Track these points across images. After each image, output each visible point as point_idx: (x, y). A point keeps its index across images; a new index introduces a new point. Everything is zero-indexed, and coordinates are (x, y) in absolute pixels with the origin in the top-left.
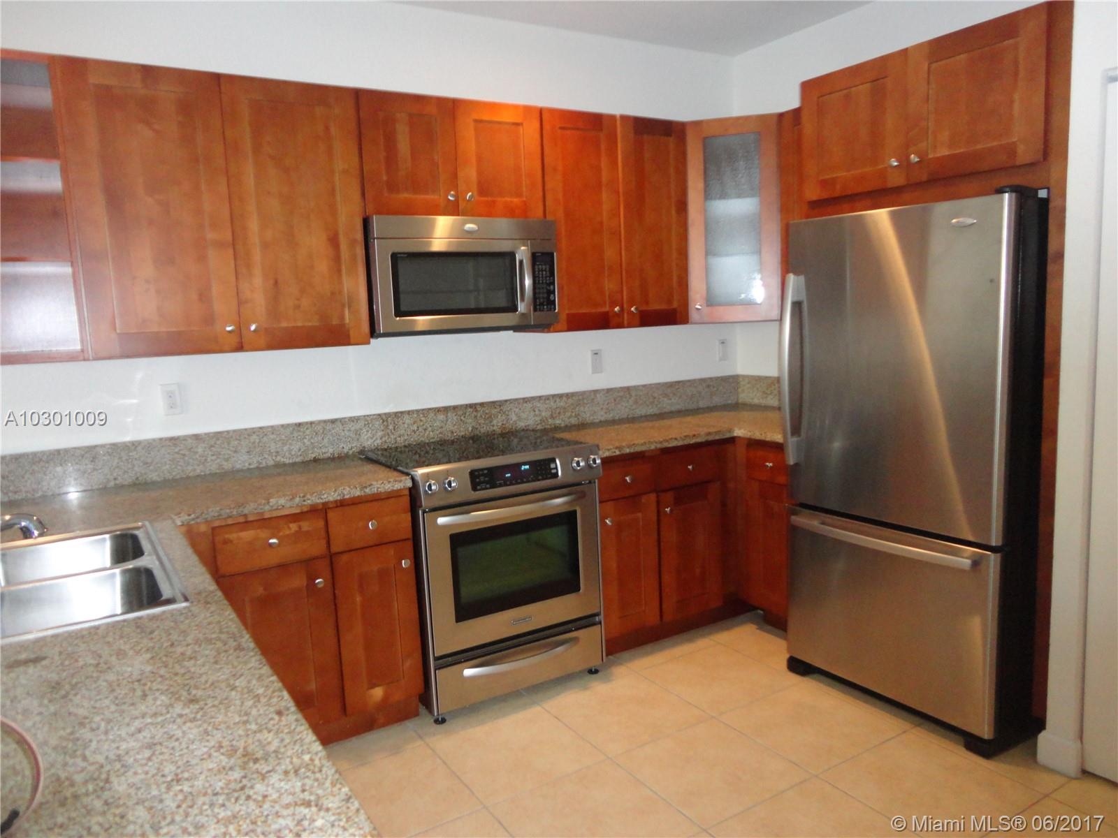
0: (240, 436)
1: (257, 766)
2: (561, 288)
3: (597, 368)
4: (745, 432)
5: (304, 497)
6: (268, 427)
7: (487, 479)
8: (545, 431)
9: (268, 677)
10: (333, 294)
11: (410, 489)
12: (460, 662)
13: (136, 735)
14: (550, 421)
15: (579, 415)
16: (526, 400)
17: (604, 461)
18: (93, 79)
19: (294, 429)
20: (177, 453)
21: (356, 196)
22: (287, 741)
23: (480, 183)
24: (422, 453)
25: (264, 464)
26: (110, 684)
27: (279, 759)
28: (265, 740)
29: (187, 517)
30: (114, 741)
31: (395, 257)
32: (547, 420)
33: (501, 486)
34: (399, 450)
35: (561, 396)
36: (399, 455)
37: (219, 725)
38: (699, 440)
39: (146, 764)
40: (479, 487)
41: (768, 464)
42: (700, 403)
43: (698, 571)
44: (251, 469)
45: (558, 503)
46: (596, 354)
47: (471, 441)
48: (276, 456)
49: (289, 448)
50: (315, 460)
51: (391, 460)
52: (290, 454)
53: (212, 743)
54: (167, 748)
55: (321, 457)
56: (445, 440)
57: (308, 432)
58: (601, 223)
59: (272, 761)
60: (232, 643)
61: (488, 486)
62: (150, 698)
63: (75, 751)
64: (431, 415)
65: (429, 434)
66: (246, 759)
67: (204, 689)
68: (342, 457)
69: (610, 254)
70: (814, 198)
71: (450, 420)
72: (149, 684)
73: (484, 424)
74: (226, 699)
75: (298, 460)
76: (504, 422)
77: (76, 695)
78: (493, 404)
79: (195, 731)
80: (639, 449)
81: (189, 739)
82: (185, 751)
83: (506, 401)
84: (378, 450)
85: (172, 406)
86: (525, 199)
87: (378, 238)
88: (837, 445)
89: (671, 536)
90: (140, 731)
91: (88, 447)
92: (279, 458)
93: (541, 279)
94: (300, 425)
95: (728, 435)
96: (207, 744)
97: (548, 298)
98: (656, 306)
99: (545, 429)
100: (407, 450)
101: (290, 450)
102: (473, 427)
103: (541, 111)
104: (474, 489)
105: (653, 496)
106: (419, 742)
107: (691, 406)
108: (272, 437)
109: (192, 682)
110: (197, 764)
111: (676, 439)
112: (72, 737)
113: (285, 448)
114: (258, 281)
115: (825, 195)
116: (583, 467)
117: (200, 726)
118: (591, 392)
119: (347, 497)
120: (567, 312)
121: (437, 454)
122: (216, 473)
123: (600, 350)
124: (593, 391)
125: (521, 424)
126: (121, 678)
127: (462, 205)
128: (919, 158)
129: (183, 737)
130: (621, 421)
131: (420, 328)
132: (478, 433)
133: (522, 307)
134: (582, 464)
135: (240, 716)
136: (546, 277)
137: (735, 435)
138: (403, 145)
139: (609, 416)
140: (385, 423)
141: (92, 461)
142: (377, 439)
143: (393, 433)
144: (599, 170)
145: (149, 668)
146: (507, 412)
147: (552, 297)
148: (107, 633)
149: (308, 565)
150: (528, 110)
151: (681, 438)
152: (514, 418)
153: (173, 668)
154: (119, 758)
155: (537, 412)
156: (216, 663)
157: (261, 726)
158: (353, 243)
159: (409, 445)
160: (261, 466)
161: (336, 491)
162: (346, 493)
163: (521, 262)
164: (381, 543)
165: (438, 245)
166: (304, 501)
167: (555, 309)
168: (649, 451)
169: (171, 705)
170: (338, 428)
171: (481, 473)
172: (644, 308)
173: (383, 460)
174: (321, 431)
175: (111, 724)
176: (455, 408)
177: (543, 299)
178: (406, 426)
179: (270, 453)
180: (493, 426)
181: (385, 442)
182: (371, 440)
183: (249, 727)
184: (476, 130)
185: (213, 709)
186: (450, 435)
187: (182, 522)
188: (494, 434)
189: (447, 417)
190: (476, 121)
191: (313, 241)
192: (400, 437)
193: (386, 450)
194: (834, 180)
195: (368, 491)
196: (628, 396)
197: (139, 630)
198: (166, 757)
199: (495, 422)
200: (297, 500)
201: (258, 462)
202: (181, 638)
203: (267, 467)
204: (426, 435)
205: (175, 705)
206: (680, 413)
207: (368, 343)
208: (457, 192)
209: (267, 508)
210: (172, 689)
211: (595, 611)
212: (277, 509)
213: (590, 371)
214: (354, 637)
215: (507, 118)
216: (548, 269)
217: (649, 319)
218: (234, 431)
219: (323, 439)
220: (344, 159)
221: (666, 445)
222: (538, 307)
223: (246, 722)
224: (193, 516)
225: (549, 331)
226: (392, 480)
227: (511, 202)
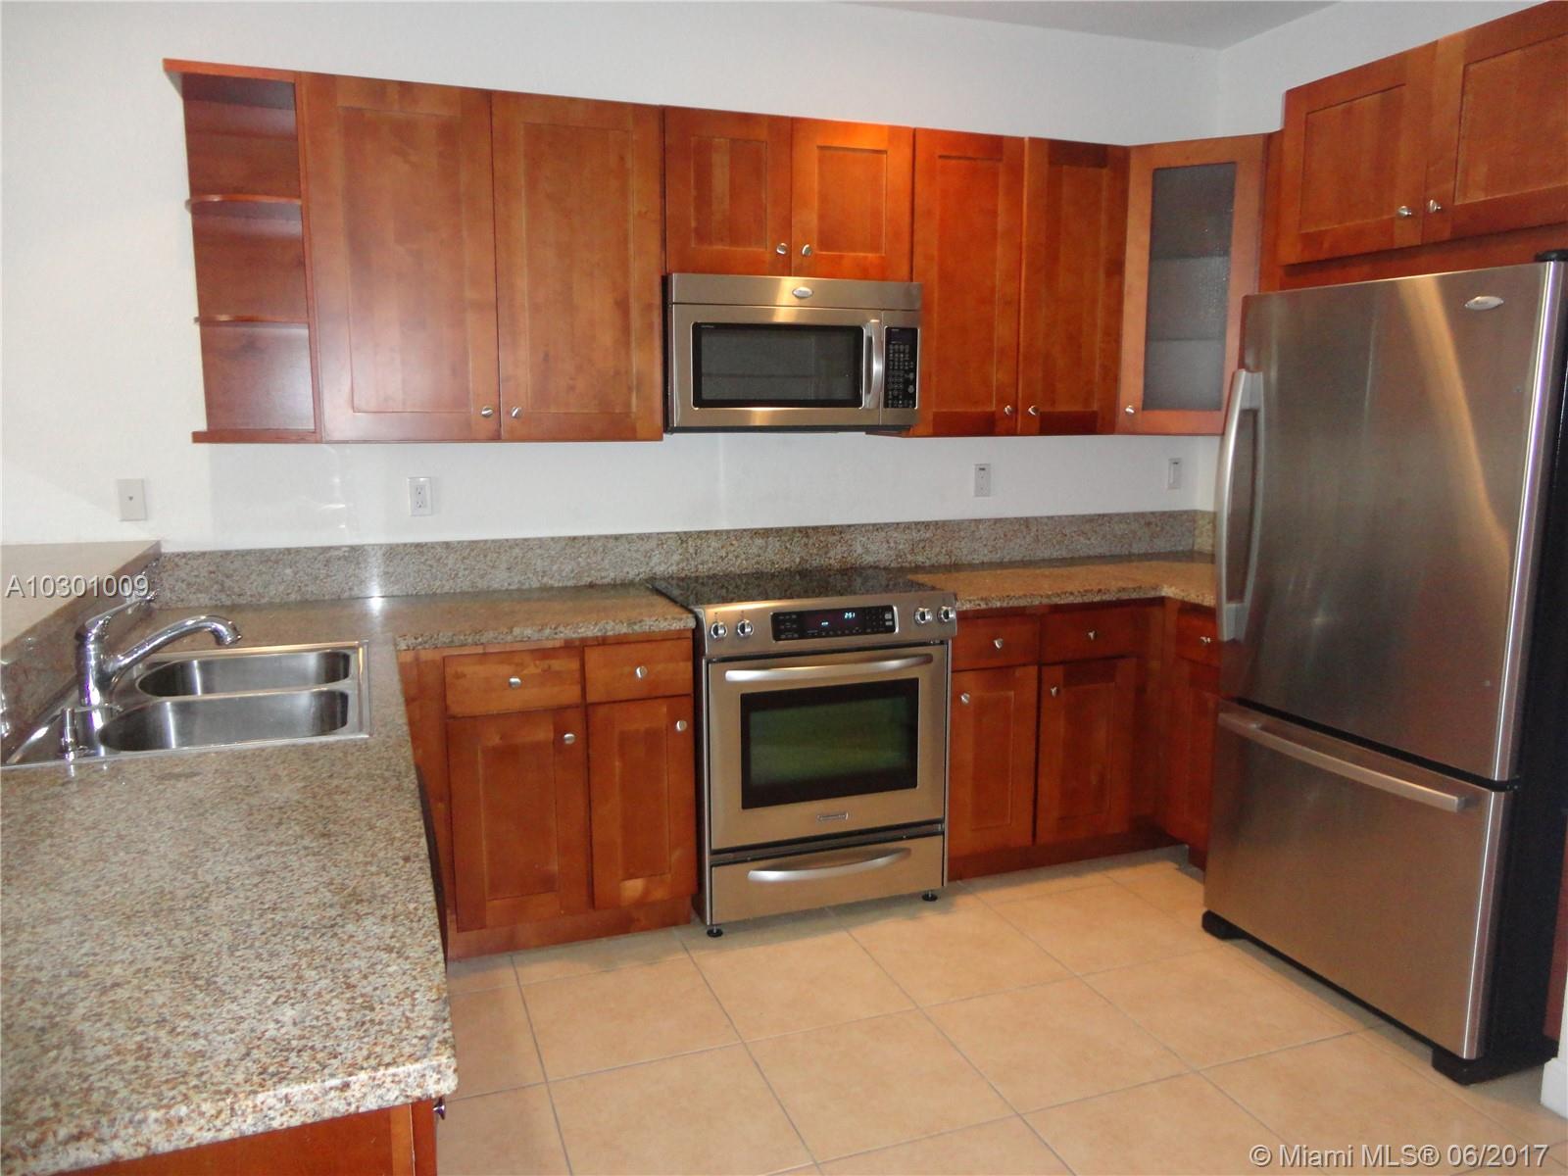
0: (499, 548)
1: (358, 907)
2: (926, 378)
3: (982, 490)
4: (1177, 591)
5: (555, 628)
6: (535, 539)
7: (794, 626)
8: (902, 570)
9: (414, 821)
10: (617, 373)
11: (693, 630)
12: (746, 861)
13: (254, 861)
14: (910, 557)
15: (951, 552)
16: (877, 527)
17: (963, 616)
18: (342, 102)
19: (567, 544)
20: (424, 563)
21: (653, 245)
22: (401, 887)
23: (821, 232)
24: (731, 588)
25: (527, 586)
26: (251, 808)
27: (384, 903)
28: (379, 883)
29: (414, 641)
30: (229, 863)
31: (698, 329)
32: (905, 555)
33: (813, 636)
34: (701, 581)
35: (927, 525)
36: (699, 587)
37: (340, 863)
38: (1106, 597)
39: (250, 890)
40: (783, 637)
41: (1204, 638)
42: (1134, 546)
43: (1094, 780)
44: (512, 590)
45: (892, 666)
46: (983, 469)
47: (798, 578)
48: (542, 577)
49: (559, 567)
50: (591, 586)
51: (689, 593)
52: (560, 575)
53: (325, 879)
54: (278, 877)
55: (599, 582)
56: (762, 573)
57: (584, 549)
58: (993, 290)
59: (375, 904)
60: (394, 782)
61: (796, 635)
62: (283, 827)
63: (189, 868)
64: (746, 540)
65: (741, 563)
66: (349, 899)
67: (342, 825)
68: (625, 584)
69: (1002, 331)
70: (1293, 260)
71: (770, 547)
72: (289, 813)
73: (817, 554)
74: (359, 838)
75: (570, 583)
76: (845, 555)
77: (212, 814)
78: (832, 530)
79: (314, 864)
80: (1013, 603)
81: (304, 871)
82: (295, 882)
83: (849, 526)
84: (673, 579)
85: (420, 504)
86: (883, 255)
87: (676, 303)
88: (1319, 620)
89: (1057, 727)
90: (259, 857)
91: (322, 548)
92: (545, 579)
93: (896, 363)
94: (575, 538)
95: (1152, 594)
96: (319, 879)
97: (905, 390)
98: (1063, 407)
99: (902, 567)
100: (711, 581)
101: (560, 571)
102: (802, 558)
103: (915, 133)
104: (777, 637)
105: (1033, 671)
106: (682, 956)
107: (1117, 551)
108: (539, 551)
109: (333, 817)
110: (299, 897)
111: (1072, 593)
112: (191, 854)
113: (555, 568)
114: (524, 353)
115: (1307, 258)
116: (929, 622)
117: (319, 861)
118: (971, 521)
119: (610, 633)
120: (934, 410)
121: (750, 591)
122: (468, 593)
123: (989, 465)
124: (976, 520)
125: (869, 559)
126: (264, 803)
127: (795, 261)
128: (1441, 205)
129: (298, 869)
130: (1012, 564)
131: (758, 423)
132: (808, 566)
133: (867, 400)
134: (928, 617)
135: (365, 856)
136: (905, 361)
137: (1163, 594)
138: (721, 179)
139: (996, 557)
140: (684, 545)
141: (325, 566)
142: (672, 564)
143: (693, 559)
144: (994, 213)
145: (297, 797)
146: (849, 542)
147: (911, 389)
148: (271, 757)
149: (558, 715)
150: (895, 132)
151: (1079, 592)
152: (860, 550)
153: (321, 799)
154: (227, 881)
155: (892, 545)
156: (367, 800)
157: (382, 868)
158: (649, 307)
159: (714, 576)
160: (524, 587)
161: (596, 624)
162: (609, 628)
163: (870, 340)
164: (650, 695)
165: (783, 315)
166: (556, 634)
167: (915, 406)
168: (1031, 607)
169: (302, 837)
170: (622, 547)
171: (788, 617)
172: (1047, 409)
173: (676, 592)
174: (601, 549)
175: (235, 847)
176: (779, 532)
177: (898, 391)
178: (711, 550)
179: (535, 573)
180: (830, 558)
181: (683, 569)
182: (665, 565)
183: (369, 868)
184: (821, 161)
185: (342, 846)
186: (769, 566)
187: (408, 646)
188: (830, 570)
189: (766, 542)
190: (822, 148)
191: (596, 303)
192: (702, 564)
193: (683, 579)
194: (1321, 235)
195: (637, 628)
196: (1025, 530)
197: (303, 758)
198: (273, 885)
199: (832, 554)
200: (547, 631)
201: (519, 582)
202: (343, 771)
203: (530, 590)
204: (737, 564)
205: (306, 837)
206: (1102, 559)
207: (660, 439)
208: (790, 244)
209: (509, 638)
210: (310, 821)
211: (939, 816)
212: (521, 641)
213: (973, 494)
214: (610, 812)
215: (866, 143)
216: (907, 351)
217: (1052, 424)
218: (493, 541)
219: (603, 560)
220: (641, 197)
221: (1056, 600)
222: (890, 402)
223: (367, 863)
224: (420, 640)
225: (908, 436)
226: (669, 617)
227: (866, 258)
